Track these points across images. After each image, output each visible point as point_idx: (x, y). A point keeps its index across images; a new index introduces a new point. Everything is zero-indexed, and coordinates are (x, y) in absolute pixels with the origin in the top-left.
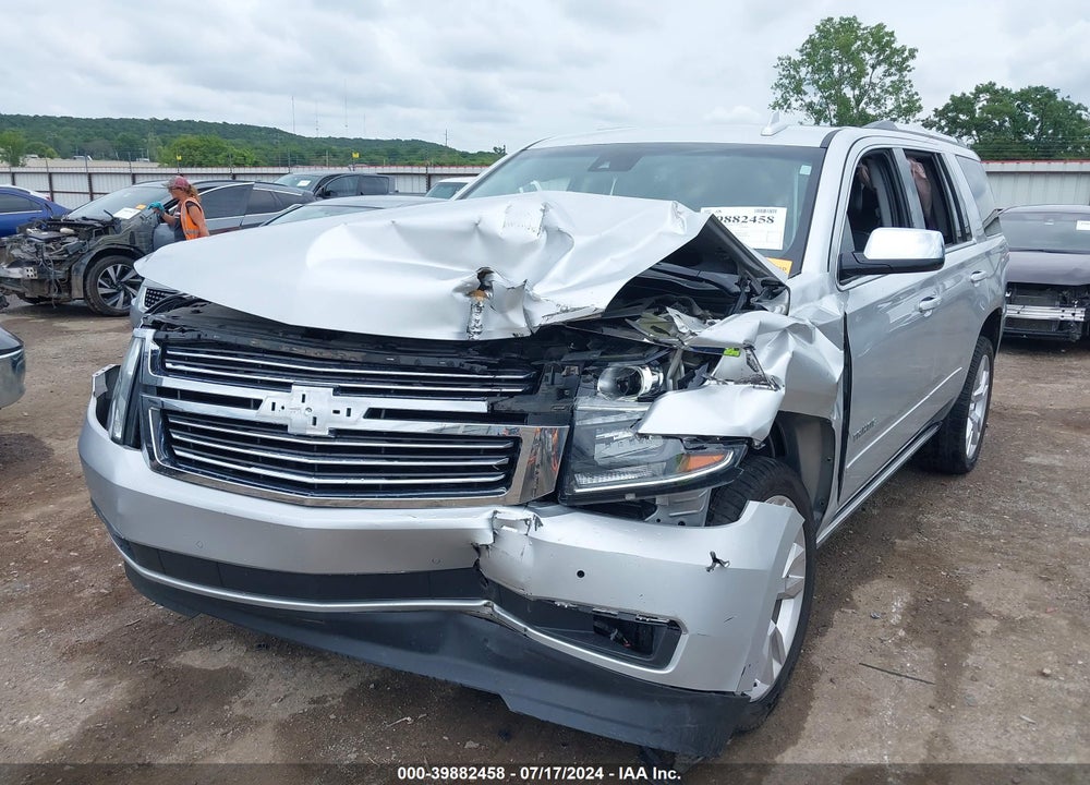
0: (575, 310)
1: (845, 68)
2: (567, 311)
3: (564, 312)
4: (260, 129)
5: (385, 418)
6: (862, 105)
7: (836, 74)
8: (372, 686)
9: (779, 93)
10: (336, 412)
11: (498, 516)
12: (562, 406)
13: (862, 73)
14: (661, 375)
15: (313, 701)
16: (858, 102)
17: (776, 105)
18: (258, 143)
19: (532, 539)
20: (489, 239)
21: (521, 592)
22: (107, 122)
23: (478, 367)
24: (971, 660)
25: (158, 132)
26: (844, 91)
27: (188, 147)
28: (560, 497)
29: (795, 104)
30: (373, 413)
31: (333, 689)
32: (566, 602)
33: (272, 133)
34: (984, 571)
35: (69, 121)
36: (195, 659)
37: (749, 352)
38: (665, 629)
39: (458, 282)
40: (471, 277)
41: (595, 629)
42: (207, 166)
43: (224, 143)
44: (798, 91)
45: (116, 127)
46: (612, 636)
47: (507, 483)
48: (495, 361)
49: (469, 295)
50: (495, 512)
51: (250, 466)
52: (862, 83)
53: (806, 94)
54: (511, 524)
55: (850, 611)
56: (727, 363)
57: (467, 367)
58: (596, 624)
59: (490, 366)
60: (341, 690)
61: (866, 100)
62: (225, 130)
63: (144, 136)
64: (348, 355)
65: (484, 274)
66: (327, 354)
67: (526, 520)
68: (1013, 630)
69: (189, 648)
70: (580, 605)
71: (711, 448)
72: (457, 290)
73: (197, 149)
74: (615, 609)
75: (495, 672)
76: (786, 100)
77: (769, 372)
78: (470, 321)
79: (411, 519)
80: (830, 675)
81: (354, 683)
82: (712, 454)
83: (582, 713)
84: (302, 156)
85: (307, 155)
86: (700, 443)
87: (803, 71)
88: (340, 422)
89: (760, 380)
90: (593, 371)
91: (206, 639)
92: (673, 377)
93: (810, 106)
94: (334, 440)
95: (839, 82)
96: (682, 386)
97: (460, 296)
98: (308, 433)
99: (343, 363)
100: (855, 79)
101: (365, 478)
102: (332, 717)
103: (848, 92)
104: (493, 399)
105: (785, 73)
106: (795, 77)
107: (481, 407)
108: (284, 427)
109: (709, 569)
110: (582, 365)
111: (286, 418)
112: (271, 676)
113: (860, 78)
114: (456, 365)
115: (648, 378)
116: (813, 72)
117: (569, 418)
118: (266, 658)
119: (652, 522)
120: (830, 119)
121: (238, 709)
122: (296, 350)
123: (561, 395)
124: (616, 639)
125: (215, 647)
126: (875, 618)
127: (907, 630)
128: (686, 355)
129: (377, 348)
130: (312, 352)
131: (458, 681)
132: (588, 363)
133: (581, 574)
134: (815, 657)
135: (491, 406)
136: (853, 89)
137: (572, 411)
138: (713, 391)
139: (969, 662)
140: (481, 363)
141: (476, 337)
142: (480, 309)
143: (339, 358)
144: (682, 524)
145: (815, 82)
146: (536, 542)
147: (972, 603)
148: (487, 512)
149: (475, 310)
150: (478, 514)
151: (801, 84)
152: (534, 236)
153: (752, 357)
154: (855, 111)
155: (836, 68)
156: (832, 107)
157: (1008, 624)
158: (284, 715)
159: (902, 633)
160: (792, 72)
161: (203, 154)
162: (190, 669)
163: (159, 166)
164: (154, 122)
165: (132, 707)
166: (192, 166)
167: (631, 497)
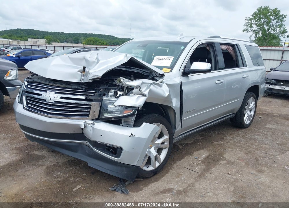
0: (96, 76)
1: (265, 21)
2: (95, 76)
3: (94, 76)
4: (108, 36)
5: (64, 99)
6: (270, 30)
7: (262, 22)
8: (70, 161)
9: (245, 27)
10: (55, 97)
11: (86, 122)
12: (100, 98)
13: (270, 22)
14: (122, 92)
15: (57, 163)
16: (268, 30)
17: (244, 31)
18: (108, 39)
19: (92, 127)
20: (86, 60)
21: (90, 139)
22: (72, 34)
23: (84, 89)
24: (213, 169)
25: (84, 36)
26: (264, 27)
27: (90, 40)
28: (99, 119)
29: (249, 30)
30: (62, 98)
31: (62, 160)
32: (99, 142)
33: (111, 37)
34: (232, 151)
35: (63, 33)
36: (37, 153)
37: (139, 88)
38: (119, 149)
39: (78, 70)
40: (82, 68)
41: (107, 149)
42: (94, 45)
43: (99, 39)
44: (251, 27)
45: (74, 35)
46: (111, 151)
47: (88, 115)
48: (87, 87)
49: (81, 72)
50: (86, 121)
51: (40, 108)
52: (270, 25)
53: (253, 27)
54: (89, 124)
55: (190, 156)
56: (135, 90)
57: (81, 88)
58: (107, 147)
59: (86, 89)
60: (63, 161)
61: (271, 29)
62: (100, 36)
63: (80, 37)
64: (58, 85)
65: (84, 68)
66: (54, 85)
67: (92, 123)
68: (229, 164)
69: (37, 150)
70: (101, 143)
71: (129, 109)
72: (78, 71)
73: (92, 41)
74: (108, 144)
75: (87, 157)
76: (247, 29)
77: (144, 93)
78: (81, 78)
79: (68, 121)
80: (175, 169)
81: (67, 160)
82: (129, 110)
83: (102, 167)
84: (118, 43)
85: (120, 43)
86: (127, 107)
87: (253, 21)
88: (55, 99)
89: (142, 95)
90: (107, 91)
91: (41, 149)
92: (125, 93)
93: (254, 31)
94: (55, 103)
95: (263, 24)
96: (126, 95)
97: (79, 73)
98: (49, 101)
99: (58, 87)
100: (268, 24)
101: (60, 112)
102: (58, 166)
103: (265, 27)
104: (87, 96)
105: (248, 22)
106: (250, 23)
107: (83, 97)
108: (45, 100)
109: (129, 136)
110: (104, 89)
111: (45, 98)
112: (51, 157)
113: (269, 23)
114: (79, 88)
115: (119, 93)
116: (255, 21)
117: (101, 101)
118: (52, 154)
119: (121, 126)
120: (260, 34)
121: (40, 163)
122: (49, 84)
123: (100, 95)
124: (111, 152)
125: (42, 151)
126: (196, 158)
127: (202, 162)
128: (127, 88)
129: (65, 84)
130: (52, 84)
131: (80, 159)
132: (106, 89)
133: (101, 135)
134: (174, 165)
135: (86, 98)
136: (267, 26)
137: (102, 99)
138: (132, 96)
139: (212, 169)
140: (84, 88)
141: (82, 82)
142: (84, 76)
143: (56, 86)
144: (127, 126)
145: (256, 24)
146: (93, 128)
147: (223, 157)
148: (84, 121)
149: (83, 76)
150: (81, 121)
151: (252, 25)
152: (95, 60)
153: (140, 89)
154: (267, 32)
155: (262, 20)
156: (261, 31)
157: (229, 162)
158: (49, 165)
159: (200, 162)
160: (249, 21)
161: (93, 42)
162: (35, 154)
163: (83, 45)
164: (83, 34)
165: (19, 160)
166: (91, 45)
167: (113, 119)
